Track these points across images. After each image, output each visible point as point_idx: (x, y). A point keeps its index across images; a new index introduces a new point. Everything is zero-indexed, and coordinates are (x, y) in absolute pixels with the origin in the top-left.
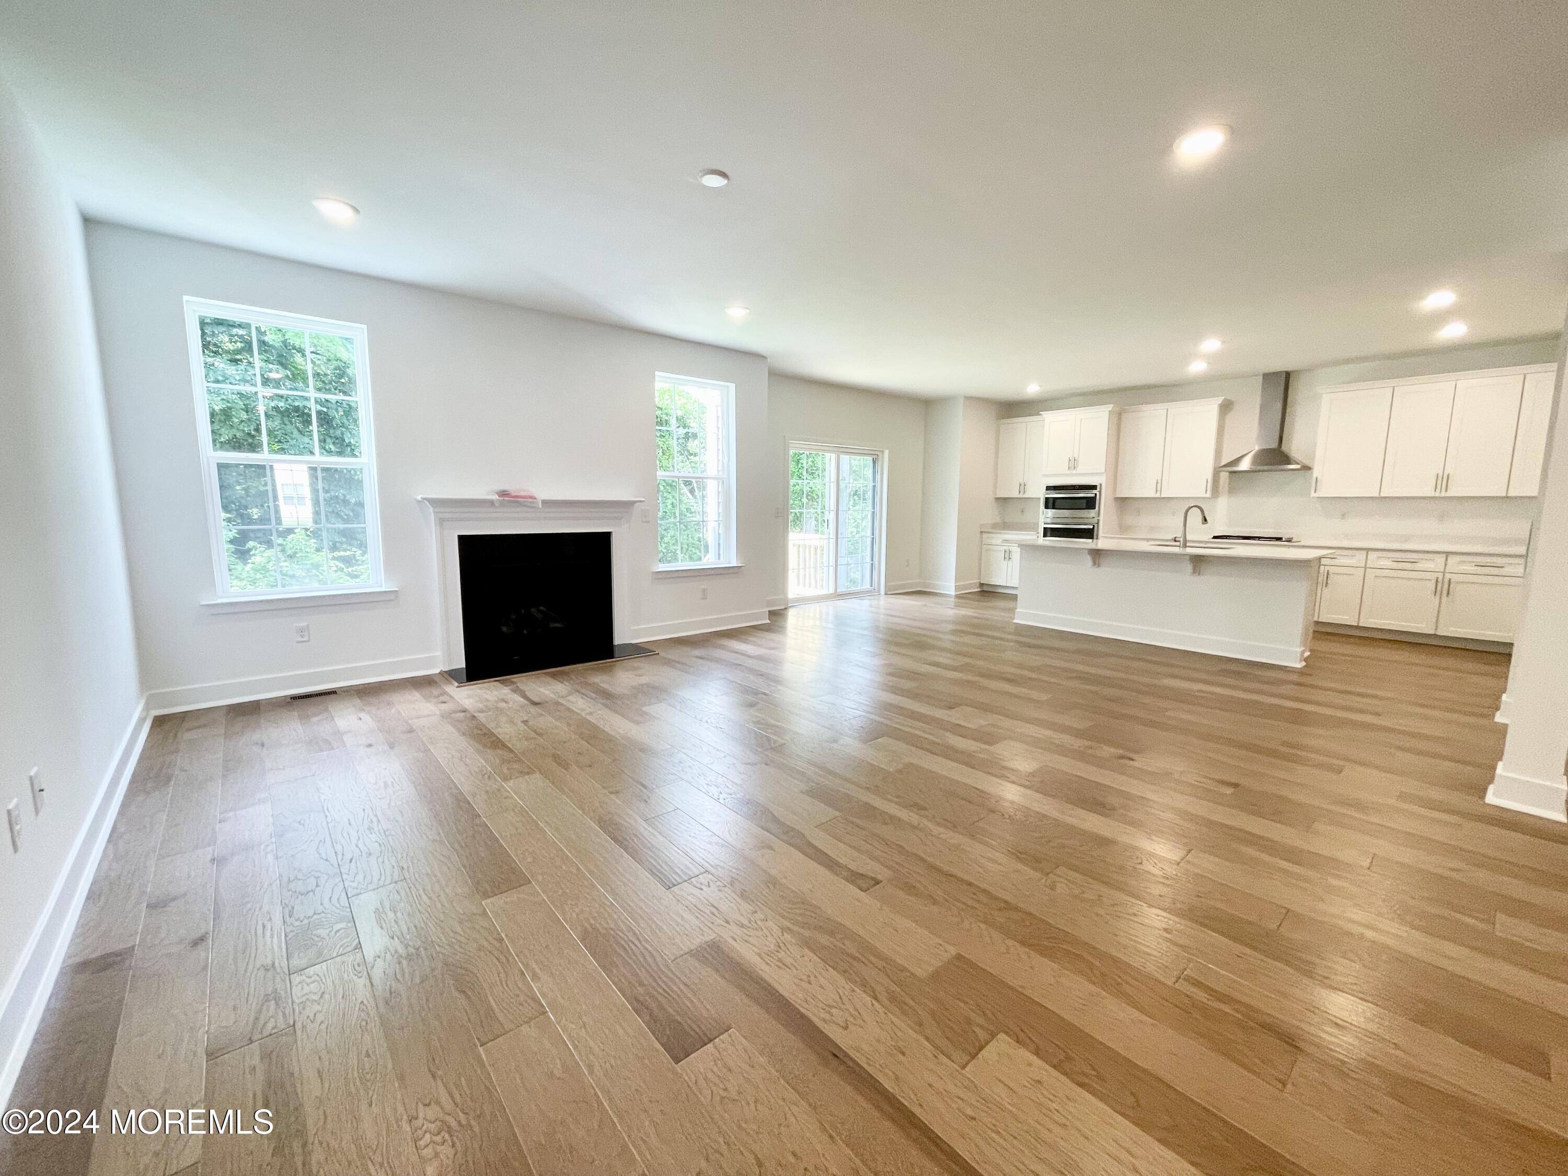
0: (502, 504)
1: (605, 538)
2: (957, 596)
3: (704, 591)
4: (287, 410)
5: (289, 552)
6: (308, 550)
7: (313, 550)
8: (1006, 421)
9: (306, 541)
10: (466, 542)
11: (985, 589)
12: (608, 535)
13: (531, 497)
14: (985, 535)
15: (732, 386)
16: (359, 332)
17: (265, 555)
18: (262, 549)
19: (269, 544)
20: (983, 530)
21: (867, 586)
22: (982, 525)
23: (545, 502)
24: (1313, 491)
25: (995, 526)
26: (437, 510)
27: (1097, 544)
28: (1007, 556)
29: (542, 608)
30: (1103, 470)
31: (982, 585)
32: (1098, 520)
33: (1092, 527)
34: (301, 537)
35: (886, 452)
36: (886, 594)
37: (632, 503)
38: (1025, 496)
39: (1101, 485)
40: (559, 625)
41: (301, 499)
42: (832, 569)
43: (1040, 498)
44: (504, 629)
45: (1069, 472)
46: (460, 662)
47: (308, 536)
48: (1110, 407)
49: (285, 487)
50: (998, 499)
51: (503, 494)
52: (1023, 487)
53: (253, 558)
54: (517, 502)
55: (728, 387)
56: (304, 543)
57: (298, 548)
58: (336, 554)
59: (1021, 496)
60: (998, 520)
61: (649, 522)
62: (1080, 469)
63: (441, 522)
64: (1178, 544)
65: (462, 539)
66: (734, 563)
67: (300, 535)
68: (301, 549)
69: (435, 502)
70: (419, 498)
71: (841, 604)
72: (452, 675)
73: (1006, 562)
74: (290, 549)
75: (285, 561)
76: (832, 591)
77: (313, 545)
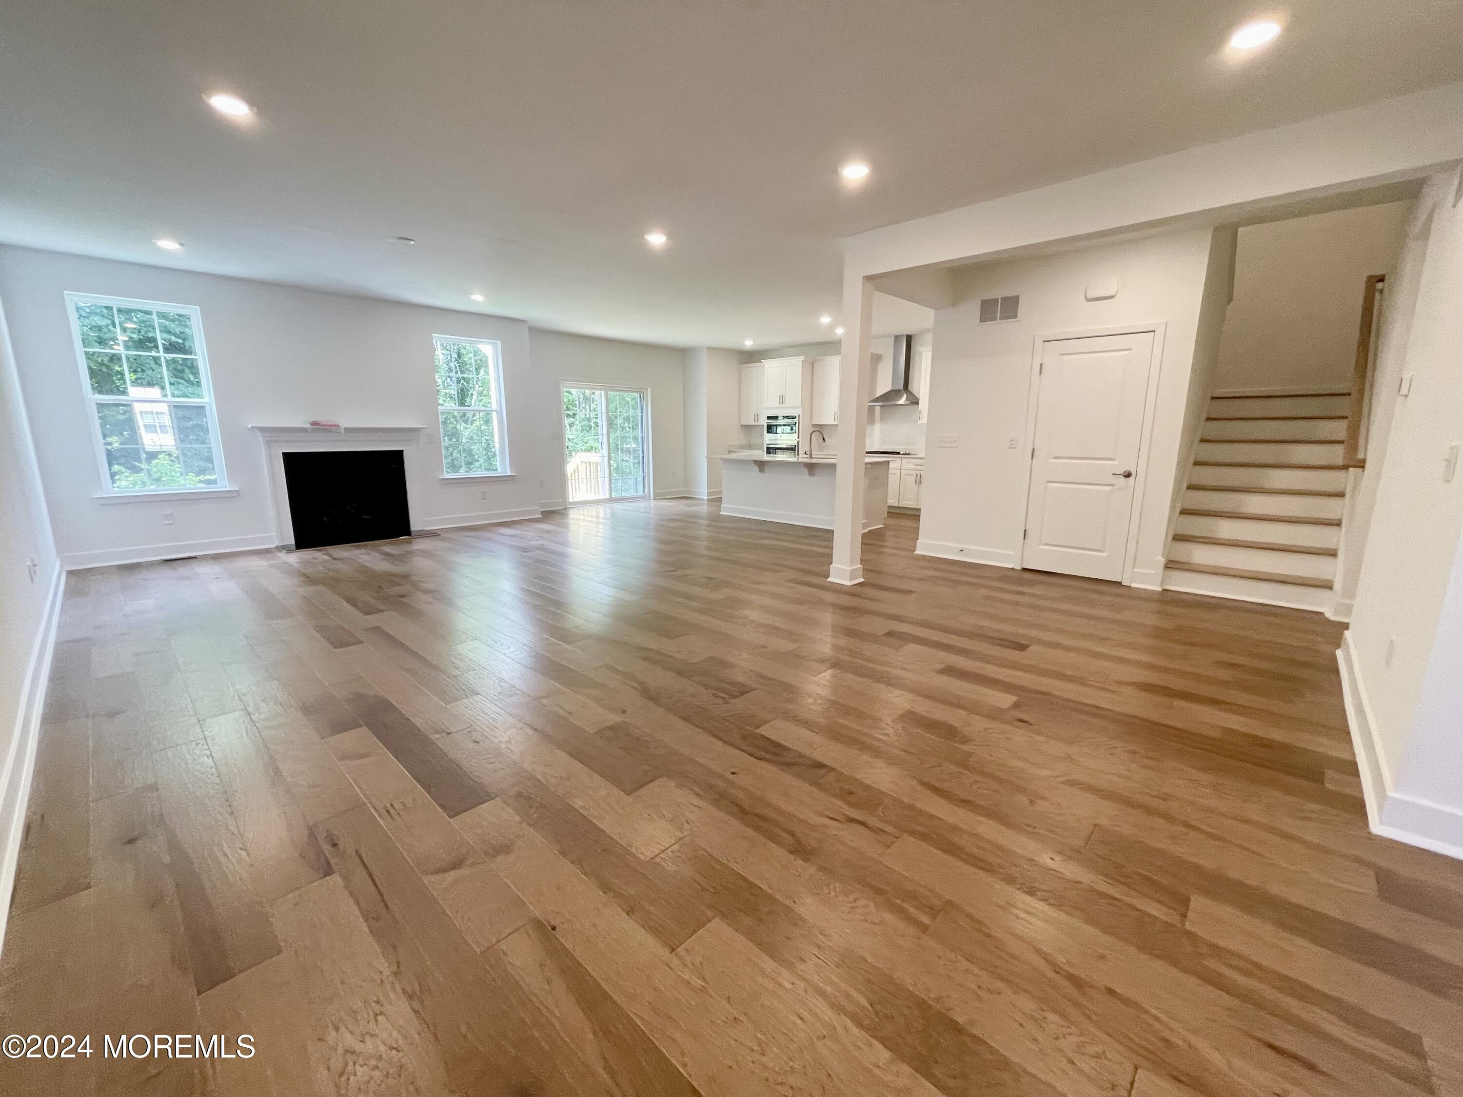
0: (313, 430)
1: (399, 455)
2: (709, 500)
3: (484, 493)
4: (140, 340)
5: (155, 476)
6: (173, 474)
7: (178, 474)
8: (745, 366)
9: (171, 465)
10: (290, 459)
12: (402, 451)
13: (335, 426)
15: (499, 343)
16: (194, 313)
17: (131, 479)
18: (127, 474)
19: (136, 470)
20: (730, 450)
21: (641, 493)
22: (729, 446)
23: (347, 429)
24: (915, 418)
25: (742, 447)
26: (265, 435)
27: (798, 459)
29: (354, 505)
30: (800, 405)
32: (798, 441)
34: (165, 462)
35: (649, 390)
36: (654, 499)
37: (416, 430)
38: (756, 423)
39: (799, 416)
40: (368, 517)
41: (163, 427)
42: (607, 479)
43: (763, 425)
44: (325, 519)
45: (780, 406)
46: (292, 541)
47: (172, 461)
48: (802, 358)
49: (144, 415)
50: (743, 426)
51: (314, 423)
52: (757, 417)
53: (118, 482)
54: (325, 429)
55: (496, 343)
56: (169, 467)
57: (163, 472)
58: (202, 478)
60: (744, 442)
61: (434, 443)
62: (786, 404)
63: (269, 444)
64: (807, 456)
65: (286, 455)
66: (509, 474)
67: (163, 460)
68: (166, 473)
69: (263, 430)
70: (249, 426)
71: (615, 506)
72: (284, 548)
74: (156, 473)
75: (152, 484)
76: (608, 496)
77: (178, 469)
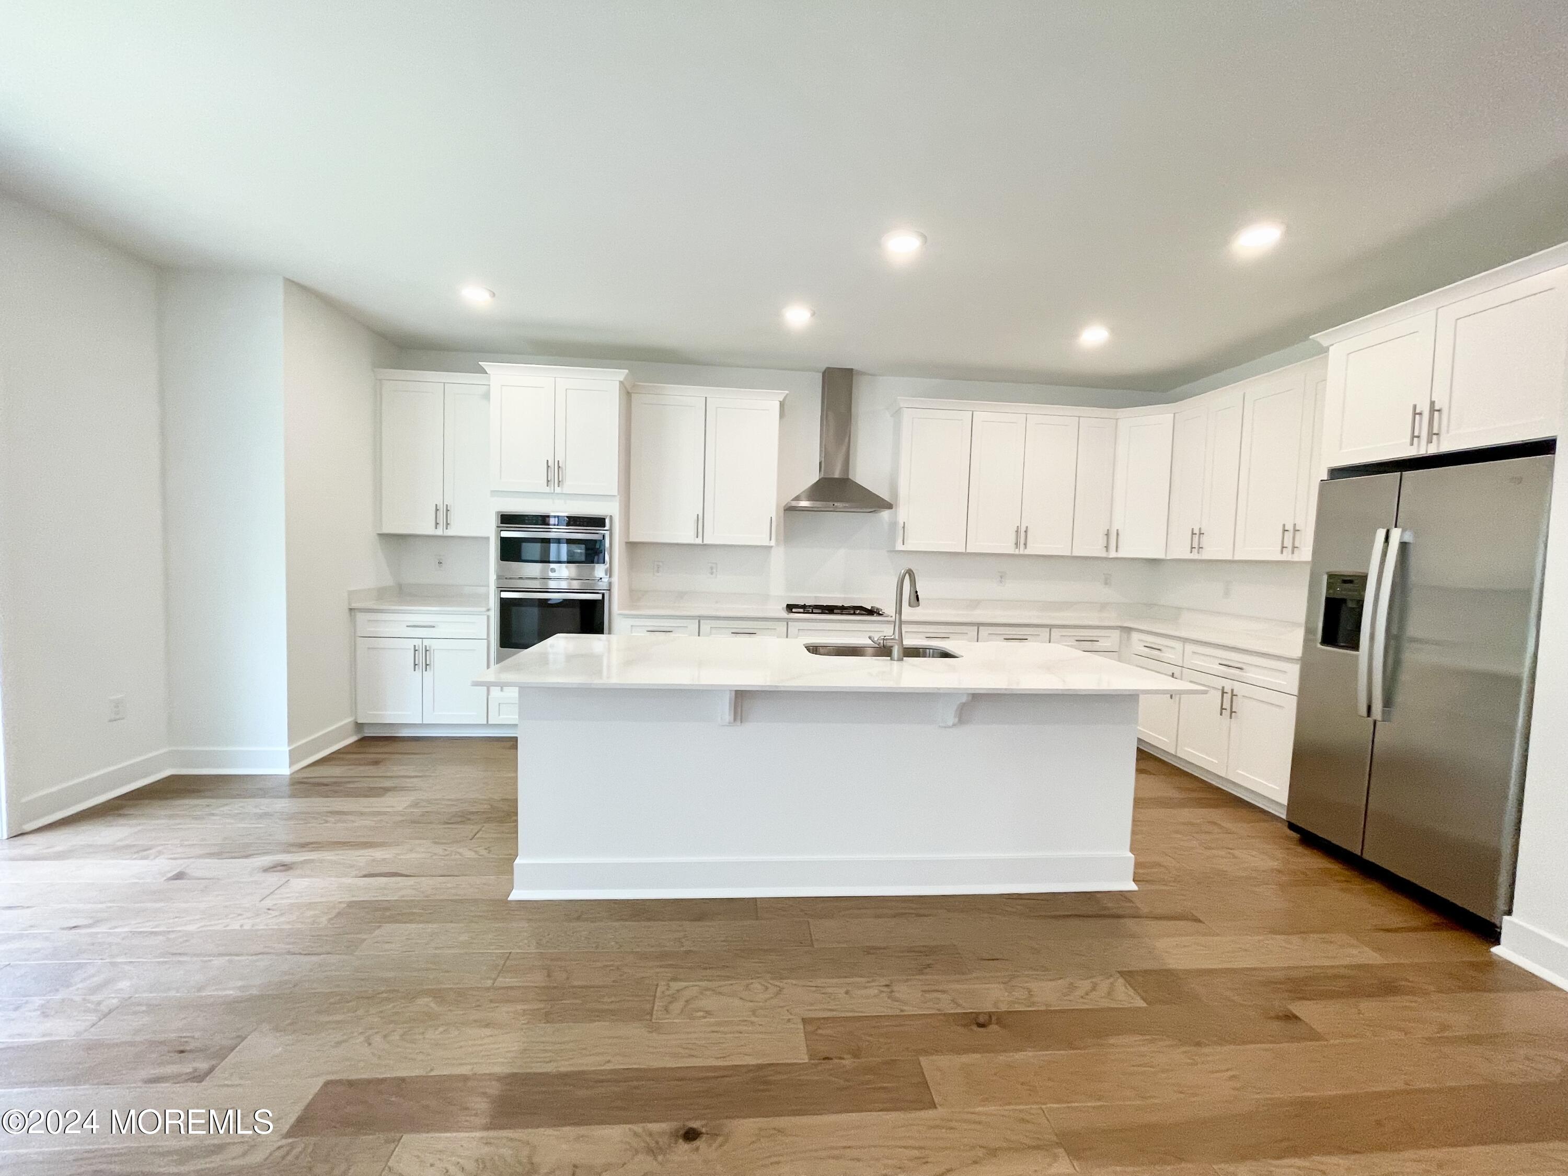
2: (298, 774)
8: (394, 373)
11: (368, 733)
14: (360, 617)
20: (354, 605)
22: (351, 593)
24: (900, 540)
25: (381, 594)
28: (420, 660)
30: (613, 489)
31: (359, 726)
32: (610, 584)
33: (599, 597)
38: (449, 532)
39: (611, 517)
43: (488, 539)
45: (547, 490)
48: (621, 375)
50: (381, 535)
52: (443, 514)
59: (439, 532)
60: (389, 581)
62: (570, 486)
73: (418, 673)
